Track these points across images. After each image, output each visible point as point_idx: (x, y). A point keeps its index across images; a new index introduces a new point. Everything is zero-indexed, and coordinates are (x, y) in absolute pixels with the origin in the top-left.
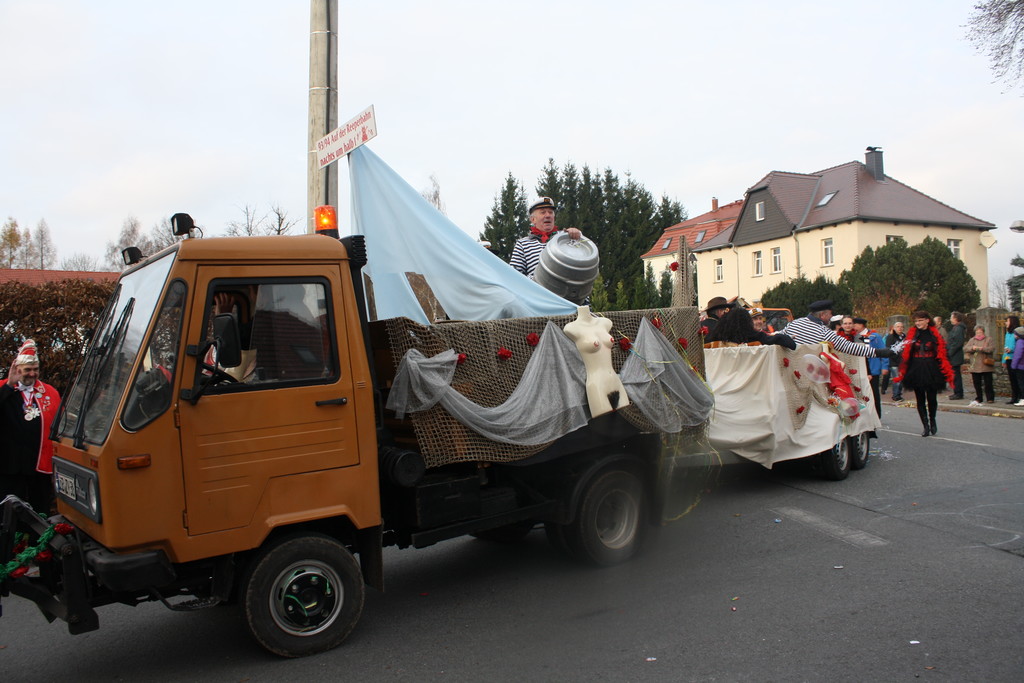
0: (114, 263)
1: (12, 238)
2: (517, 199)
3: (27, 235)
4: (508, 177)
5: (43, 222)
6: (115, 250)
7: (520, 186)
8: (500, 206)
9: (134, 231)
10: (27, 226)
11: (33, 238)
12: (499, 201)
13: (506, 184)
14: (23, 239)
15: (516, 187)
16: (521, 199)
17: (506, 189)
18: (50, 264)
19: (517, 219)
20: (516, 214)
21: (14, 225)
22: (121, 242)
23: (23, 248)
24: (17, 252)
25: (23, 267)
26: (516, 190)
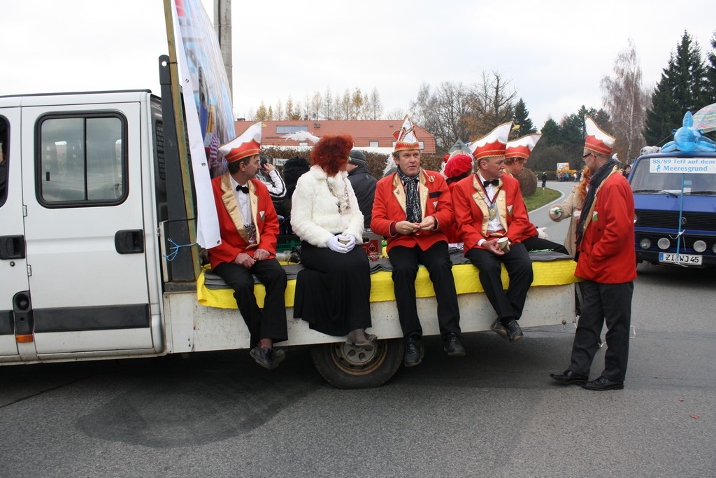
0: (414, 114)
1: (358, 100)
2: (691, 52)
3: (366, 98)
4: (683, 34)
5: (375, 89)
6: (415, 105)
7: (694, 41)
8: (675, 59)
9: (426, 92)
10: (366, 92)
11: (370, 100)
12: (674, 55)
13: (682, 40)
14: (364, 100)
15: (690, 42)
16: (695, 51)
17: (681, 44)
18: (379, 116)
19: (691, 68)
20: (689, 65)
21: (359, 92)
22: (419, 99)
23: (364, 106)
24: (361, 109)
25: (364, 119)
26: (690, 45)
